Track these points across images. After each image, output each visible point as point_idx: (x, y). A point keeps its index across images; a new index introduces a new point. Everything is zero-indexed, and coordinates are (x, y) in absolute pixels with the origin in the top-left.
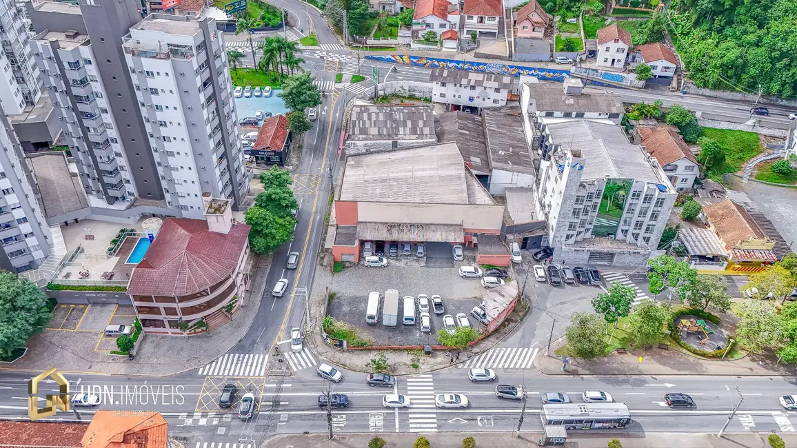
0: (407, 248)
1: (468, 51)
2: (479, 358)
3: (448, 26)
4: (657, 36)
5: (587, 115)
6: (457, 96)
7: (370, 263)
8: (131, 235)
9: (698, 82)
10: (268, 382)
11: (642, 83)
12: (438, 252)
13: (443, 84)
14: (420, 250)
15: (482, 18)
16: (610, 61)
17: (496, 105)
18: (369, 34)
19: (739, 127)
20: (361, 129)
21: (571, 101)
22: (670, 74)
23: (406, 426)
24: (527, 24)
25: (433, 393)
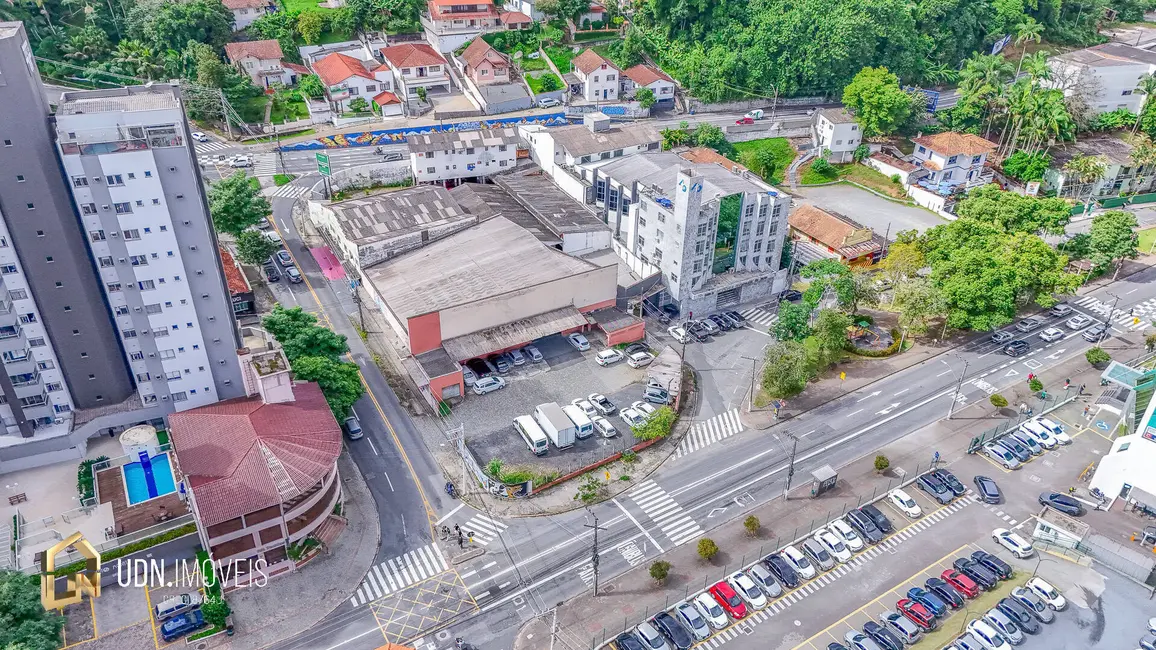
0: (518, 355)
1: (422, 114)
2: (686, 442)
3: (378, 88)
4: (636, 59)
5: (626, 151)
6: (451, 167)
7: (484, 389)
8: (104, 466)
9: (704, 97)
10: (462, 572)
11: (647, 110)
12: (555, 347)
13: (430, 155)
14: (536, 352)
15: (421, 69)
16: (602, 94)
17: (504, 168)
18: (261, 119)
19: (767, 135)
20: (361, 231)
21: (603, 139)
22: (670, 95)
23: (668, 542)
24: (486, 66)
25: (668, 496)
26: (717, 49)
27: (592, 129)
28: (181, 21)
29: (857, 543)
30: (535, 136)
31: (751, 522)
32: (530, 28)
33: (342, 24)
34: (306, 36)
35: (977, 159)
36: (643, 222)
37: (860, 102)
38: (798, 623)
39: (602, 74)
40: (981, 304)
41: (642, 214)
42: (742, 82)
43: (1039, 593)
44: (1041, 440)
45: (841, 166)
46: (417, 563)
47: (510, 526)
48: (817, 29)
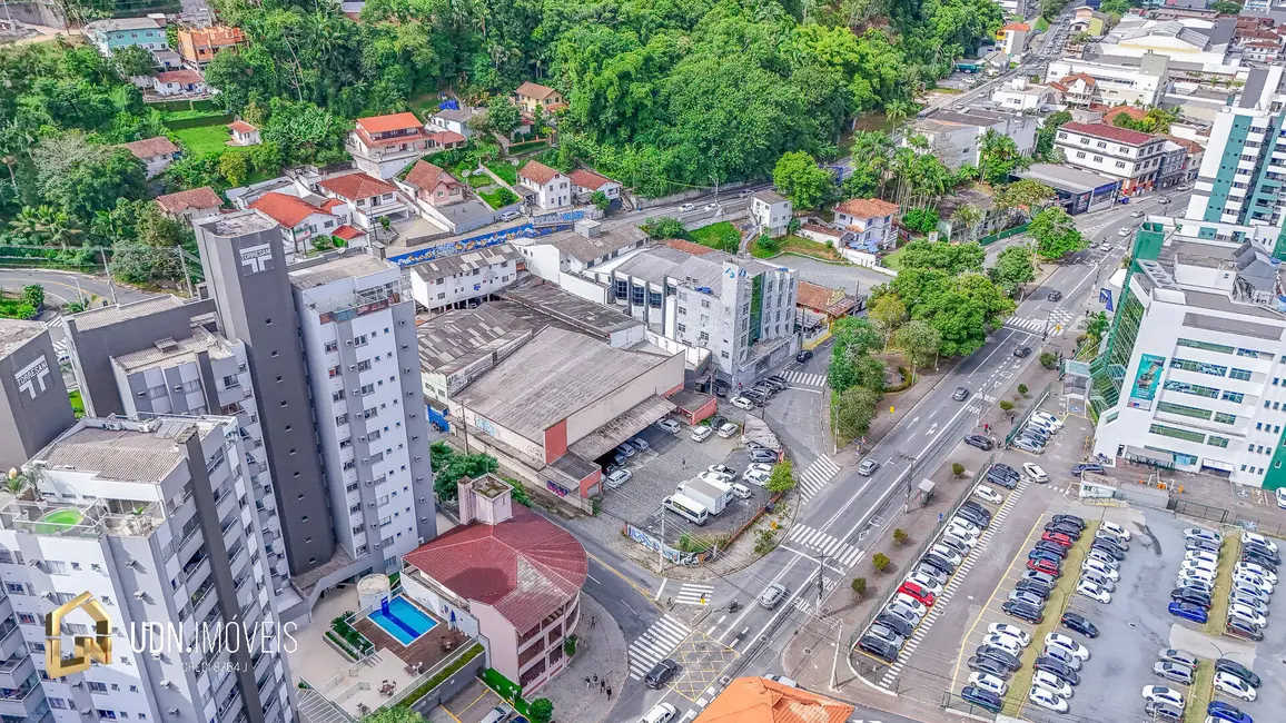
0: (628, 448)
1: (393, 242)
2: (804, 488)
3: (335, 222)
4: (574, 165)
5: (620, 251)
6: (459, 290)
7: (618, 482)
8: (355, 619)
9: (648, 193)
10: (705, 630)
11: (601, 212)
12: (654, 436)
13: (440, 281)
14: (642, 442)
15: (374, 199)
16: (556, 202)
17: (508, 283)
20: (429, 362)
21: (599, 243)
22: (616, 196)
23: (845, 567)
24: (442, 188)
25: (820, 533)
26: (649, 150)
27: (586, 235)
28: (104, 179)
29: (976, 531)
30: (529, 249)
31: (898, 534)
32: (466, 145)
33: (268, 162)
34: (232, 178)
35: (887, 219)
36: (683, 311)
37: (791, 183)
38: (971, 597)
39: (555, 182)
40: (964, 333)
41: (682, 304)
42: (679, 176)
43: (1112, 532)
44: (1047, 428)
45: (780, 239)
46: (662, 632)
47: (716, 586)
48: (739, 123)
